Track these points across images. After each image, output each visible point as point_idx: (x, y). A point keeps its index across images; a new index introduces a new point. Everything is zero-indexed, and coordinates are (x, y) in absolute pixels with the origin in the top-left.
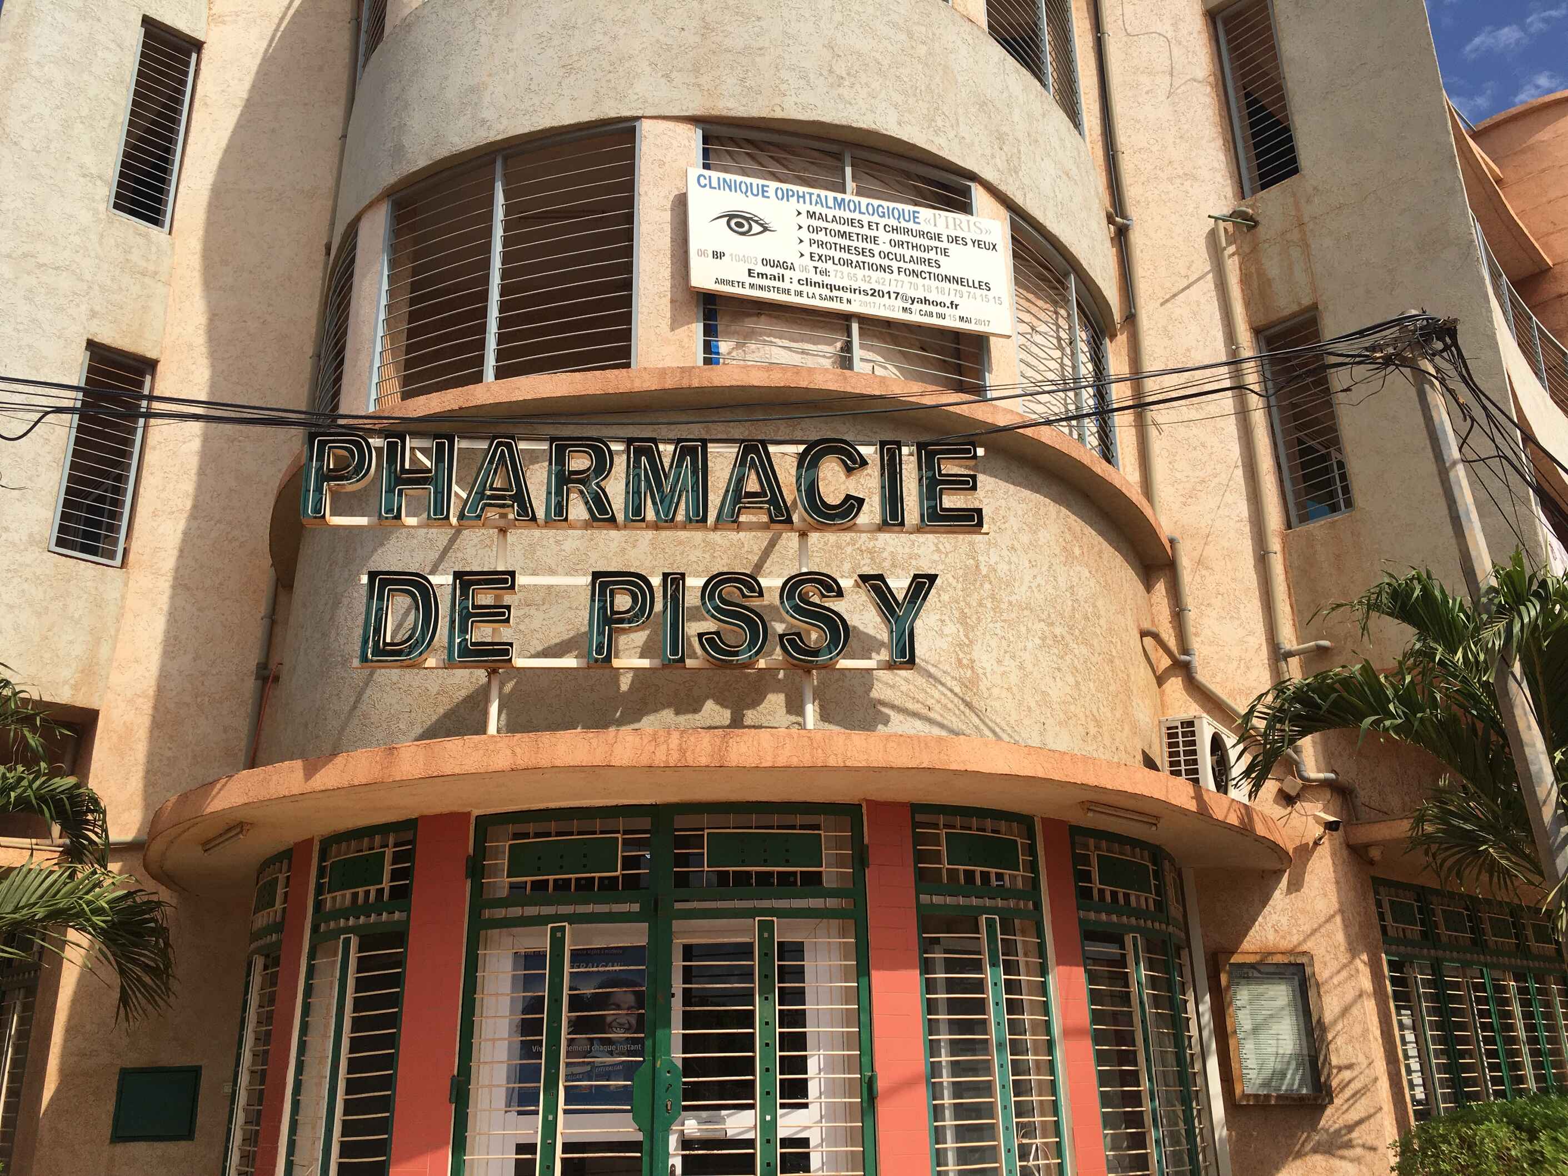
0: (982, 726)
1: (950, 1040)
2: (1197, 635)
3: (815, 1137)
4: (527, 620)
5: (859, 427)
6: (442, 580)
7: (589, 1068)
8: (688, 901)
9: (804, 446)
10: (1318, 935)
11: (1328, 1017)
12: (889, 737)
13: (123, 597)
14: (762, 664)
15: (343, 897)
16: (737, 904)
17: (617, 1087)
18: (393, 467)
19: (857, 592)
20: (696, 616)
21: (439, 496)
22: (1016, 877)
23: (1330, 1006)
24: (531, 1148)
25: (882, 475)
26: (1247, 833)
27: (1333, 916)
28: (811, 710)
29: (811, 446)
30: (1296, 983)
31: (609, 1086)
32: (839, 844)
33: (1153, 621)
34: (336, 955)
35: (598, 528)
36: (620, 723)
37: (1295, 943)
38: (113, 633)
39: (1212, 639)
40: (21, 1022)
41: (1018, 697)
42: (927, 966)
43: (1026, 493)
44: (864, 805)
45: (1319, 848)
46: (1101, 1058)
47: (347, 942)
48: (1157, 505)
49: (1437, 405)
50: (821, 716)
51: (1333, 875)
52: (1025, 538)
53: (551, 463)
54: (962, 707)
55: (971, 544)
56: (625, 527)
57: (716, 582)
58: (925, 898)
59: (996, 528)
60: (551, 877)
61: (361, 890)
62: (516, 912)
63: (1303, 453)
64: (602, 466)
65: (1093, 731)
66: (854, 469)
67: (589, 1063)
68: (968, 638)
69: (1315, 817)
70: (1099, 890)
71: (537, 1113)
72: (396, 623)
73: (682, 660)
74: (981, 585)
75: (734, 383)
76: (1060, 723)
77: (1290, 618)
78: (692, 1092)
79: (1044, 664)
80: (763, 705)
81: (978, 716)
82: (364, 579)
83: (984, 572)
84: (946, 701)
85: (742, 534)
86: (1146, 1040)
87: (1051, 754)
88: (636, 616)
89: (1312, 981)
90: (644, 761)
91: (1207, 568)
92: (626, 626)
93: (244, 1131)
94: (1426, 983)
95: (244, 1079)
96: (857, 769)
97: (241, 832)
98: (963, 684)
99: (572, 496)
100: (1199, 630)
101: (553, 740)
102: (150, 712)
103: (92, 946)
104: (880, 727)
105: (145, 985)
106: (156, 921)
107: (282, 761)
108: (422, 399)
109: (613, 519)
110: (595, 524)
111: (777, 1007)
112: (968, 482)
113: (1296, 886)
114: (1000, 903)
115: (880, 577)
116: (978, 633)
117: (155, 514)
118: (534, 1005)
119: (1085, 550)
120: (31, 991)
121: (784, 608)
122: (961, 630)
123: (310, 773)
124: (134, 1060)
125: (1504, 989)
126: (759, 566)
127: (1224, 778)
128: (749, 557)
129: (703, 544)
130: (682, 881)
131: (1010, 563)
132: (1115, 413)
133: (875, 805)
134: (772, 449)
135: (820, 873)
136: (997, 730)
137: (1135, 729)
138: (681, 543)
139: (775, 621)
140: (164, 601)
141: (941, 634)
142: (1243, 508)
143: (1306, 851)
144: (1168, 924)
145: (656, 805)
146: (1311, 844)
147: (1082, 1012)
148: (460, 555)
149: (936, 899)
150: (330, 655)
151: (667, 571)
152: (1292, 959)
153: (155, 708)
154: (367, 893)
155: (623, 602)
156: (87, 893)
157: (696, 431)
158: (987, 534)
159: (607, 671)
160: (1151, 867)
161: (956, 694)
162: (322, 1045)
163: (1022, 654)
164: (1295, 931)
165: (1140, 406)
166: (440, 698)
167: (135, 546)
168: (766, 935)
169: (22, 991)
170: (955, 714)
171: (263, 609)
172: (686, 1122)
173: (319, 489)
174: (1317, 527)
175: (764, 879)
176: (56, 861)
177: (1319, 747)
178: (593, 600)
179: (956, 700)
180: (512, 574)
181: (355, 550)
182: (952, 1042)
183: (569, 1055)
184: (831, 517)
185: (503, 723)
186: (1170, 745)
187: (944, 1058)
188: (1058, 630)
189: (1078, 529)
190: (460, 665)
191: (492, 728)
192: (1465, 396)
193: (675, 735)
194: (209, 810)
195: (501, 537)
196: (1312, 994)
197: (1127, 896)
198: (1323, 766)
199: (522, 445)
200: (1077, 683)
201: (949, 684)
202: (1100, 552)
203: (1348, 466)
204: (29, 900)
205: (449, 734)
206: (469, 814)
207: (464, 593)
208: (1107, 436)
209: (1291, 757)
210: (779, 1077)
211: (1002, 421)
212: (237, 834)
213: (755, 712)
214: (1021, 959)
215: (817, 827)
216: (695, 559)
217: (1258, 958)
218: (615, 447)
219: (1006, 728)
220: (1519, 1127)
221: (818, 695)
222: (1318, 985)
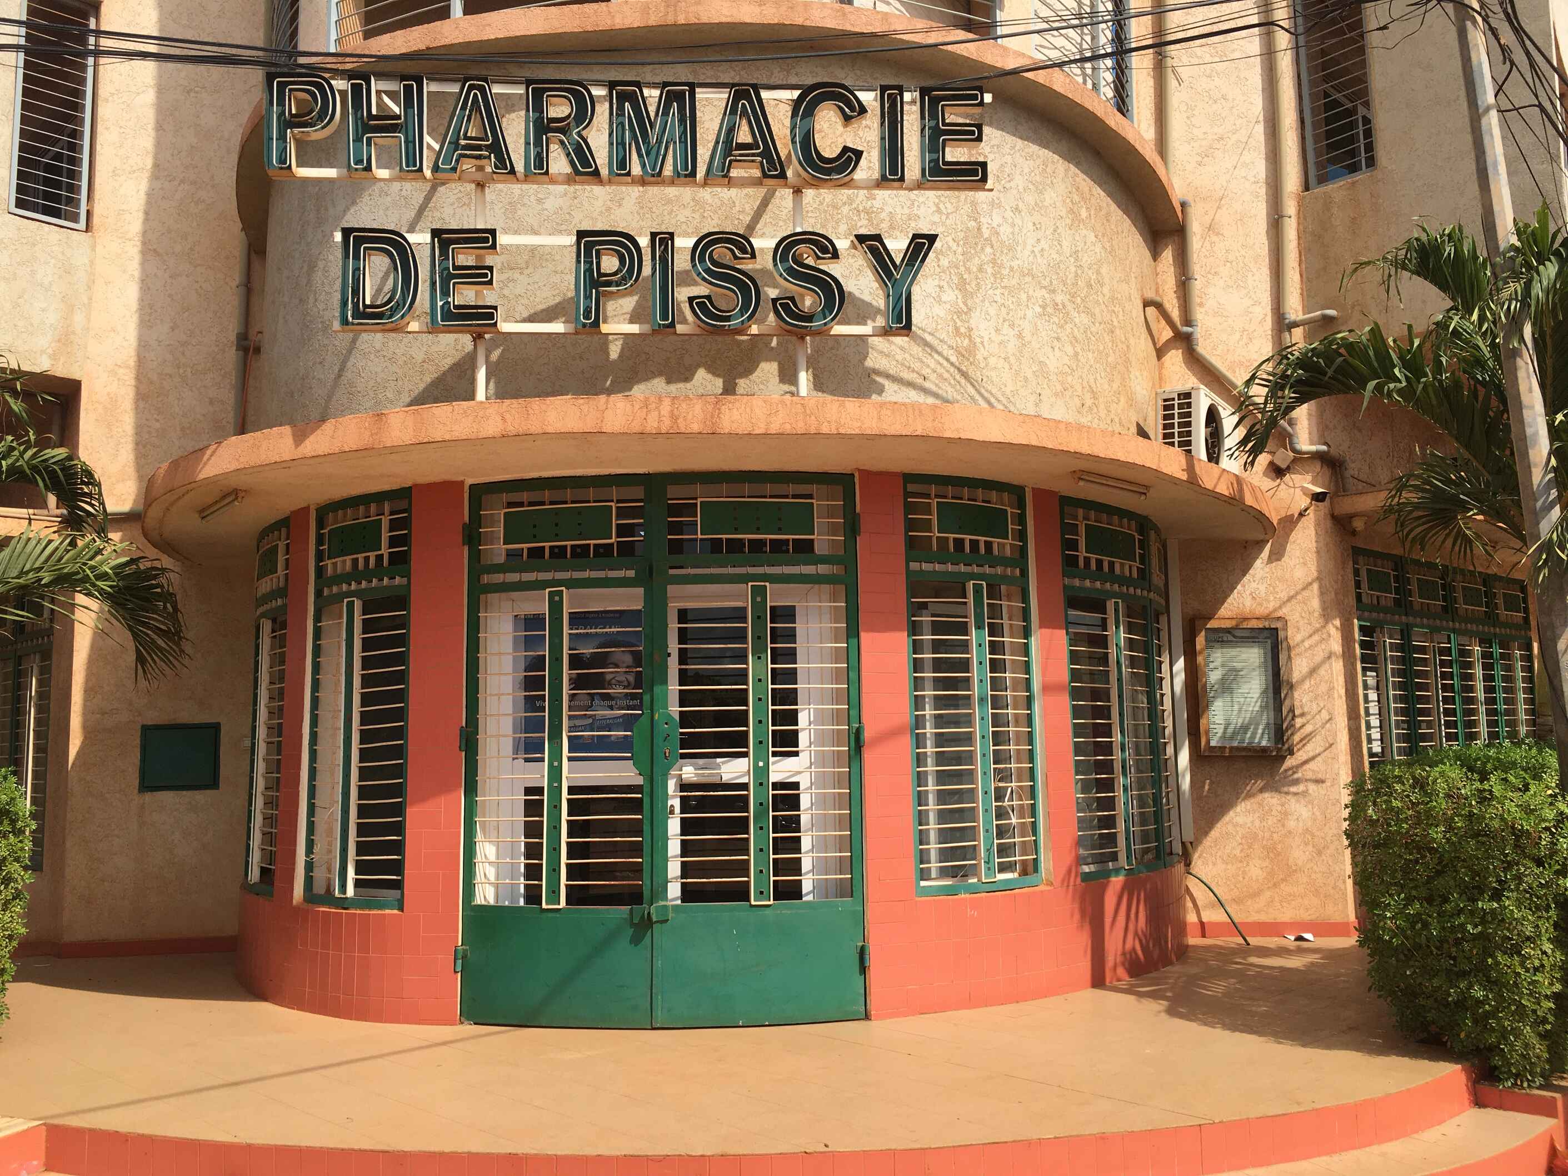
0: (977, 397)
1: (935, 695)
2: (1201, 305)
3: (804, 782)
4: (511, 285)
5: (858, 72)
6: (420, 239)
7: (590, 721)
8: (682, 567)
9: (798, 92)
10: (1294, 601)
11: (1296, 676)
12: (882, 405)
13: (92, 262)
14: (754, 329)
15: (344, 563)
16: (730, 570)
17: (618, 737)
18: (359, 113)
19: (854, 256)
20: (686, 280)
21: (411, 145)
22: (1004, 545)
23: (1298, 667)
24: (539, 791)
25: (882, 124)
26: (1235, 502)
27: (1311, 584)
28: (804, 378)
29: (806, 91)
30: (1269, 646)
31: (610, 736)
32: (831, 512)
33: (1157, 291)
34: (341, 617)
35: (582, 183)
36: (609, 392)
37: (1271, 609)
38: (86, 301)
39: (1216, 310)
40: (40, 683)
41: (1015, 367)
42: (914, 629)
43: (1034, 148)
44: (857, 475)
45: (1303, 519)
46: (1077, 711)
47: (351, 606)
48: (1171, 165)
49: (1477, 45)
50: (815, 386)
51: (1314, 544)
52: (1030, 199)
53: (528, 110)
54: (958, 377)
55: (974, 204)
56: (610, 182)
57: (706, 243)
58: (914, 566)
59: (1000, 188)
60: (547, 544)
61: (361, 557)
62: (513, 577)
63: (1328, 107)
64: (583, 114)
65: (1089, 402)
66: (852, 117)
67: (590, 716)
68: (966, 305)
69: (1303, 489)
70: (1085, 558)
71: (542, 760)
72: (375, 288)
73: (672, 325)
74: (982, 249)
75: (724, 20)
76: (1056, 395)
77: (1298, 286)
78: (686, 742)
79: (1044, 333)
80: (756, 374)
81: (974, 386)
82: (338, 237)
83: (986, 236)
84: (943, 371)
85: (734, 192)
86: (1120, 696)
87: (1046, 422)
88: (624, 278)
89: (1284, 645)
90: (636, 427)
91: (1218, 234)
92: (614, 289)
93: (266, 779)
94: (1394, 647)
95: (262, 733)
96: (851, 437)
97: (236, 498)
98: (960, 353)
99: (553, 147)
100: (1203, 300)
101: (544, 407)
102: (133, 382)
103: (102, 611)
104: (874, 396)
105: (160, 649)
106: (162, 587)
107: (271, 427)
108: (386, 38)
109: (596, 173)
110: (577, 178)
111: (770, 666)
112: (972, 133)
113: (1277, 555)
114: (987, 570)
115: (878, 238)
116: (977, 301)
117: (115, 173)
118: (537, 664)
119: (1093, 212)
120: (46, 655)
121: (778, 270)
122: (960, 297)
123: (300, 437)
124: (153, 717)
125: (1469, 653)
126: (751, 227)
127: (1216, 450)
128: (741, 217)
129: (692, 204)
130: (676, 548)
131: (1013, 225)
132: (1134, 54)
133: (866, 474)
134: (765, 94)
135: (812, 540)
136: (993, 400)
137: (1131, 402)
138: (669, 202)
139: (768, 286)
140: (134, 266)
141: (939, 301)
142: (1260, 168)
143: (1290, 522)
144: (1149, 591)
145: (649, 474)
146: (1296, 516)
147: (1062, 670)
148: (437, 214)
149: (925, 566)
150: (310, 321)
151: (653, 230)
152: (1267, 624)
153: (138, 379)
154: (367, 559)
155: (610, 263)
156: (91, 559)
157: (682, 73)
158: (992, 190)
159: (596, 338)
160: (1137, 536)
161: (952, 364)
162: (334, 700)
163: (1021, 323)
164: (1272, 598)
165: (1160, 45)
166: (425, 365)
167: (98, 210)
168: (759, 599)
169: (38, 657)
170: (950, 384)
171: (236, 277)
172: (684, 769)
173: (282, 137)
174: (1337, 189)
175: (757, 546)
176: (55, 529)
177: (1314, 420)
178: (578, 262)
179: (952, 369)
180: (493, 232)
181: (326, 209)
182: (936, 697)
183: (570, 708)
184: (828, 172)
185: (492, 391)
186: (1165, 417)
187: (929, 712)
188: (1059, 298)
189: (1086, 189)
190: (446, 328)
191: (481, 394)
192: (1508, 37)
193: (667, 402)
194: (201, 476)
195: (479, 190)
196: (1283, 657)
197: (1111, 565)
198: (1316, 439)
199: (497, 89)
200: (1076, 354)
201: (945, 353)
202: (1108, 215)
203: (1374, 121)
204: (34, 563)
205: (436, 400)
206: (462, 482)
207: (444, 253)
208: (1123, 87)
209: (1285, 430)
210: (771, 728)
211: (1010, 64)
212: (233, 500)
213: (748, 382)
214: (1006, 622)
215: (811, 497)
216: (684, 220)
217: (1234, 623)
218: (598, 92)
219: (1002, 398)
220: (1471, 769)
221: (812, 364)
222: (1289, 648)
